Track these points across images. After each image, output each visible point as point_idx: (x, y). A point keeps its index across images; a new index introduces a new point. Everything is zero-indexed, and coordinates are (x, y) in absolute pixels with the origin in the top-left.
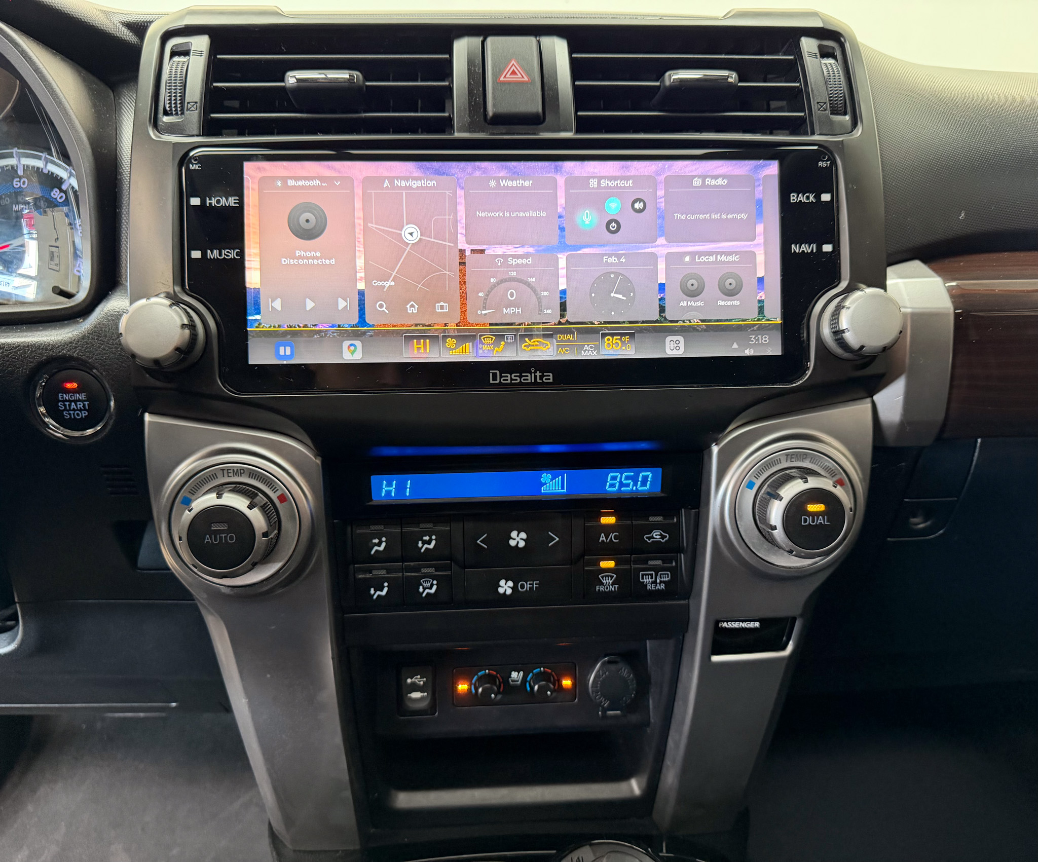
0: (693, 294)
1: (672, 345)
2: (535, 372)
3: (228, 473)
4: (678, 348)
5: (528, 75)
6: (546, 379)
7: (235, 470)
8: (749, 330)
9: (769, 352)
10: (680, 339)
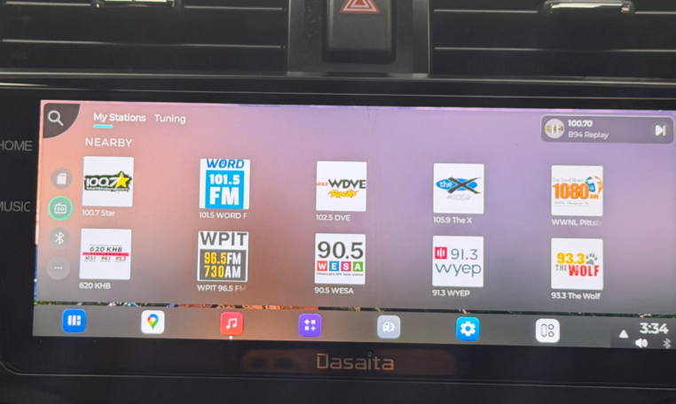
1: (544, 330)
2: (372, 358)
4: (551, 334)
5: (377, 4)
6: (385, 367)
8: (642, 316)
9: (667, 344)
10: (555, 323)
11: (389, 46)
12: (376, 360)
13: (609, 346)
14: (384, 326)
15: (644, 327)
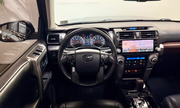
0: (148, 48)
3: (120, 58)
11: (139, 37)
14: (139, 51)
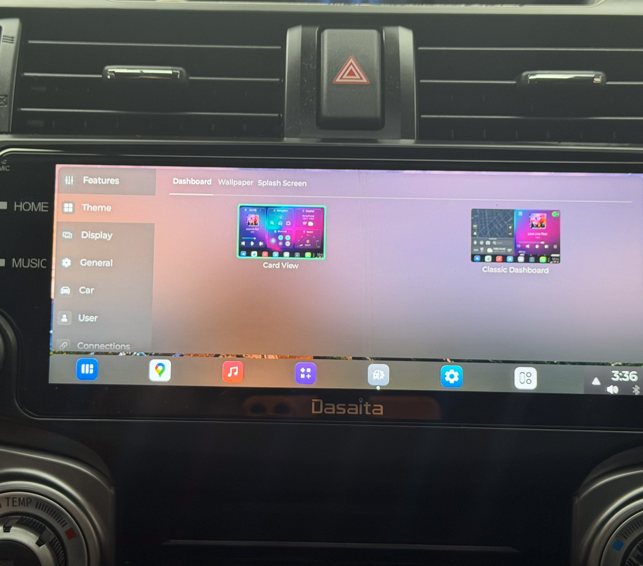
1: (522, 378)
2: (364, 403)
3: (13, 502)
4: (529, 381)
5: (367, 75)
6: (375, 412)
7: (22, 499)
8: (613, 365)
9: (636, 391)
10: (532, 371)
11: (379, 114)
12: (367, 405)
13: (582, 392)
14: (374, 374)
15: (615, 375)
